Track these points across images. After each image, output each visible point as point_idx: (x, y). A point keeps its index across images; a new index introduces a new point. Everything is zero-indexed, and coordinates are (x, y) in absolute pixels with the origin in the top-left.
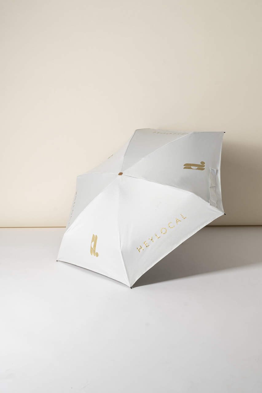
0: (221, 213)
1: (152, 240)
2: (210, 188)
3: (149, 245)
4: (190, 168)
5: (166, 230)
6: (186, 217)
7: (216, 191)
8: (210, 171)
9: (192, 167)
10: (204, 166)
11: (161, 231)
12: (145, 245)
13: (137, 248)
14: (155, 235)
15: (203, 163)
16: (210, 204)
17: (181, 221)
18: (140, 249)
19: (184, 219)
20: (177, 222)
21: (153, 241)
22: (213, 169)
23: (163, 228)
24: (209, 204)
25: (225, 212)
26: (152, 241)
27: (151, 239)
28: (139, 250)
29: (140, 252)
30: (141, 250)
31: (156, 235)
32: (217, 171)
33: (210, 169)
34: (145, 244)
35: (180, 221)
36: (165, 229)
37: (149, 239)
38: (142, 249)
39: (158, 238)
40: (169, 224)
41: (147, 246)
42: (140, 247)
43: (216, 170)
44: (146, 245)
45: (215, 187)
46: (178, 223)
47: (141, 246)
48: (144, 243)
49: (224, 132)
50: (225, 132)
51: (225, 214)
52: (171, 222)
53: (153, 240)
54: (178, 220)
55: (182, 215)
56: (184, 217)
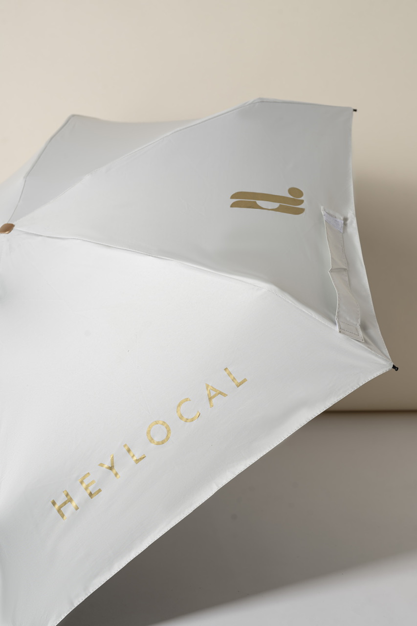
0: (383, 362)
1: (111, 468)
2: (331, 271)
3: (100, 491)
4: (255, 206)
5: (167, 427)
6: (244, 381)
7: (350, 284)
8: (324, 218)
9: (259, 203)
10: (302, 202)
11: (148, 433)
12: (86, 489)
13: (54, 503)
14: (125, 449)
15: (296, 192)
16: (340, 328)
17: (225, 395)
18: (65, 503)
19: (239, 385)
20: (210, 399)
21: (116, 474)
22: (331, 212)
23: (157, 423)
24: (337, 329)
25: (393, 361)
26: (112, 473)
27: (108, 464)
28: (59, 510)
29: (63, 516)
30: (69, 510)
31: (129, 451)
32: (345, 220)
33: (323, 213)
34: (84, 485)
35: (221, 393)
36: (163, 428)
37: (101, 465)
38: (74, 504)
39: (138, 461)
40: (179, 405)
41: (91, 495)
42: (63, 499)
43: (342, 218)
44: (90, 489)
45: (345, 270)
46: (213, 400)
47: (67, 495)
48: (82, 483)
49: (355, 108)
50: (355, 110)
51: (394, 367)
52: (187, 400)
53: (116, 469)
54: (215, 390)
55: (230, 369)
56: (239, 381)
